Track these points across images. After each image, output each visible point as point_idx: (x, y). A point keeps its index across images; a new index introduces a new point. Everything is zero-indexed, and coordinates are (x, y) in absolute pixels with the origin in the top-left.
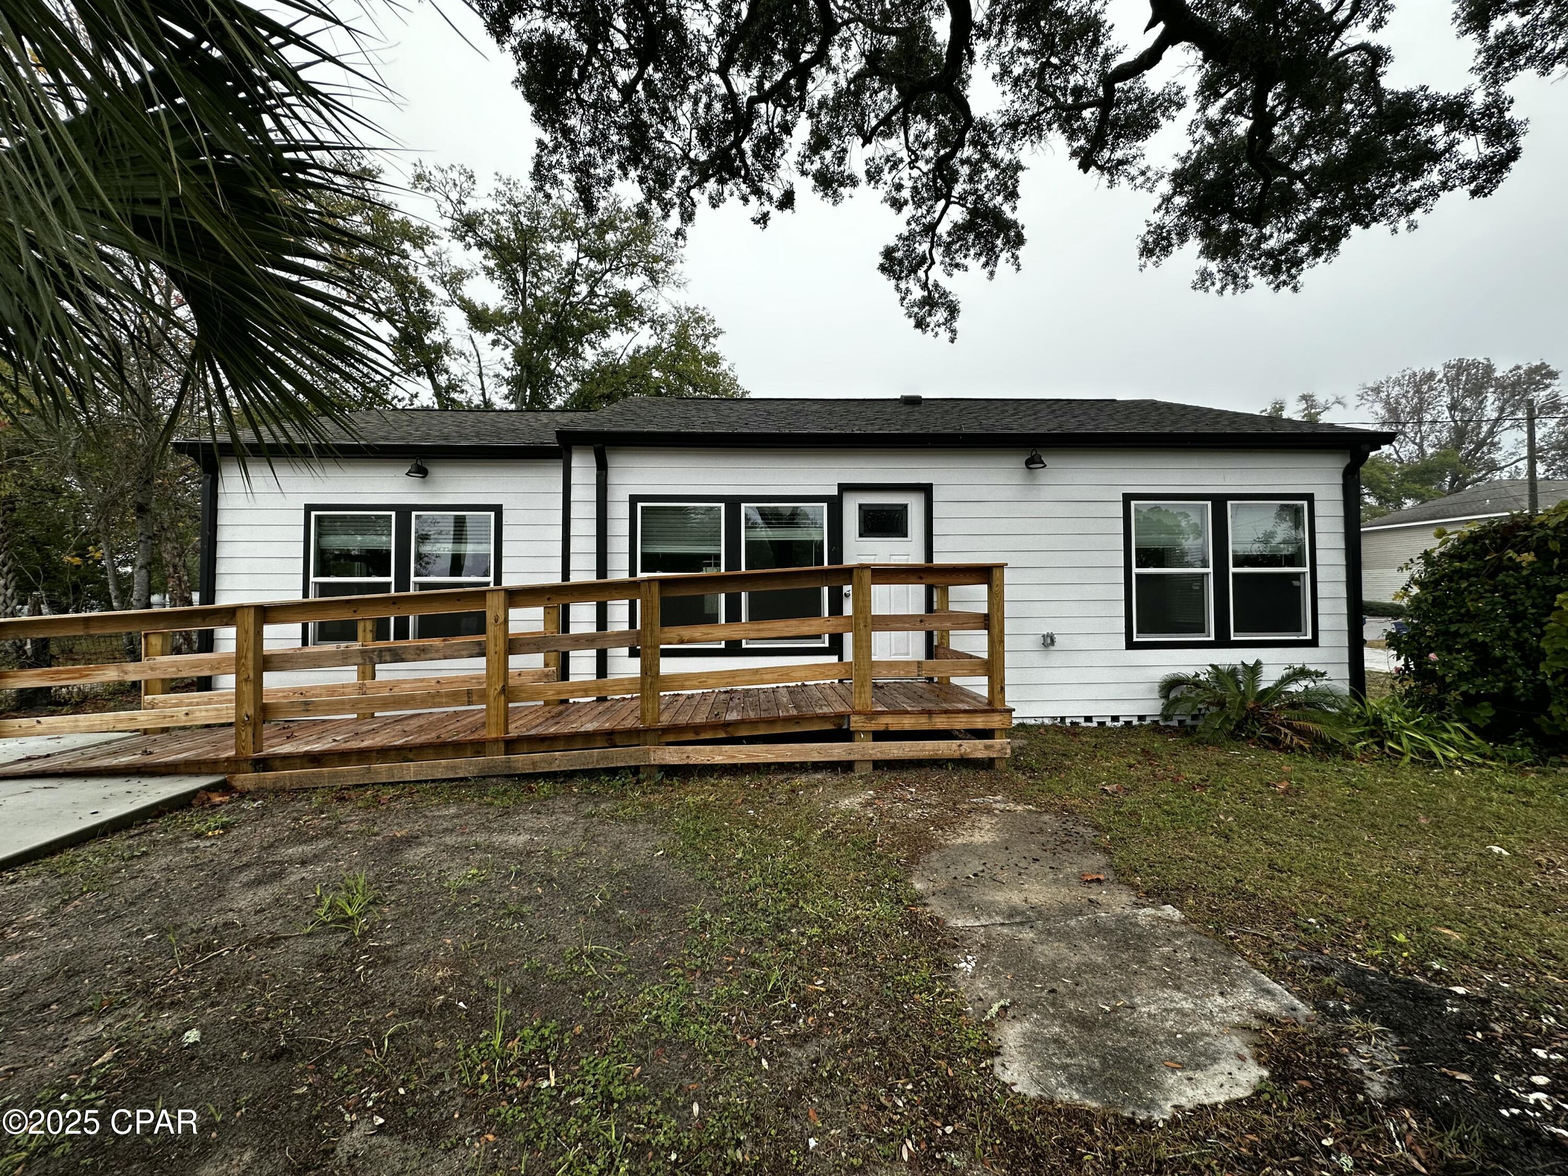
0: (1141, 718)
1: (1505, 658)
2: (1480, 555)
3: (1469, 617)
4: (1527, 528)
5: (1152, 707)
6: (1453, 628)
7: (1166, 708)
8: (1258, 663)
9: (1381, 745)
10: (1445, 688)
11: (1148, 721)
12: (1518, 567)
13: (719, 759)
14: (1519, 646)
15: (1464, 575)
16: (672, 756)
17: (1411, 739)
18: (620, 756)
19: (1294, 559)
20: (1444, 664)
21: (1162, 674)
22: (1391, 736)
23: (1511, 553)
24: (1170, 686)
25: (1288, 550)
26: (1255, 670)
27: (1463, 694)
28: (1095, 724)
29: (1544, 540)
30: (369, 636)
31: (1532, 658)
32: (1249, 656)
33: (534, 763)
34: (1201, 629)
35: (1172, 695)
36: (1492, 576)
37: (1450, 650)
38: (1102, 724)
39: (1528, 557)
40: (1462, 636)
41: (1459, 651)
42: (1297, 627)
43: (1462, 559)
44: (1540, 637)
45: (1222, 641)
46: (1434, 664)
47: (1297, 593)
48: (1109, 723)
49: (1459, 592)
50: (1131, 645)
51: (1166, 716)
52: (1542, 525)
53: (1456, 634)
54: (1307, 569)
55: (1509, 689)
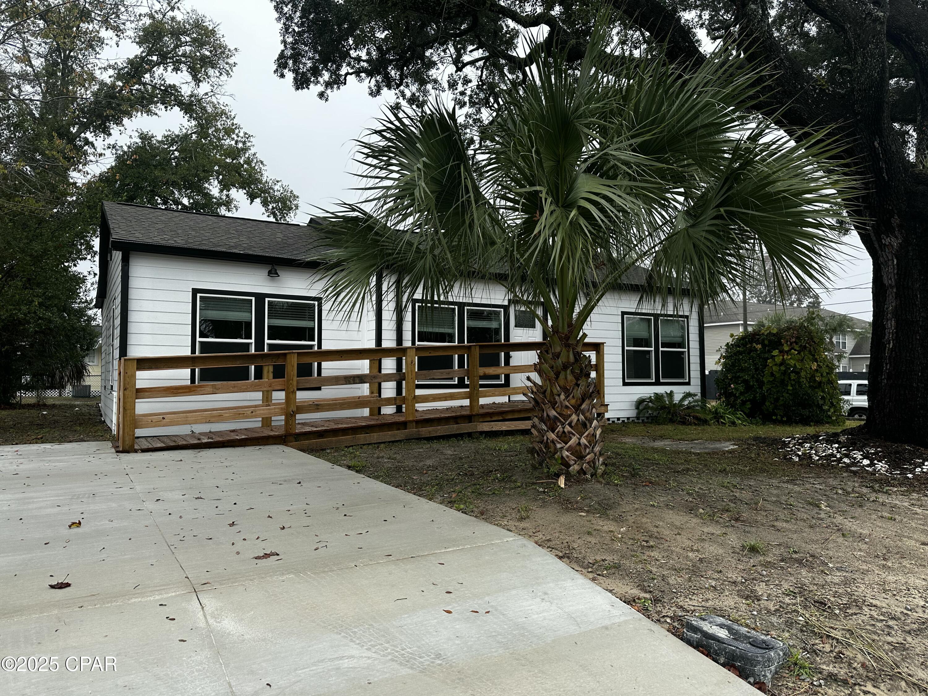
0: (628, 418)
1: (754, 385)
2: (744, 345)
3: (742, 370)
4: (758, 335)
5: (632, 413)
6: (738, 374)
7: (638, 414)
8: (672, 392)
9: (718, 421)
10: (736, 398)
11: (631, 419)
12: (756, 350)
13: (504, 428)
14: (758, 381)
15: (740, 353)
16: (486, 427)
17: (728, 418)
18: (465, 428)
19: (681, 345)
20: (735, 388)
21: (635, 398)
22: (722, 417)
23: (754, 344)
24: (640, 403)
25: (679, 340)
26: (671, 395)
27: (742, 400)
28: (611, 422)
29: (763, 340)
30: (271, 375)
31: (761, 384)
32: (668, 389)
33: (429, 432)
34: (649, 377)
35: (641, 408)
36: (749, 353)
37: (737, 384)
38: (613, 422)
39: (759, 346)
40: (740, 378)
41: (740, 384)
42: (683, 377)
43: (739, 347)
44: (763, 377)
45: (657, 383)
46: (732, 389)
47: (682, 360)
48: (616, 421)
49: (739, 361)
50: (625, 384)
51: (638, 418)
52: (763, 334)
53: (739, 377)
54: (686, 350)
55: (755, 397)
